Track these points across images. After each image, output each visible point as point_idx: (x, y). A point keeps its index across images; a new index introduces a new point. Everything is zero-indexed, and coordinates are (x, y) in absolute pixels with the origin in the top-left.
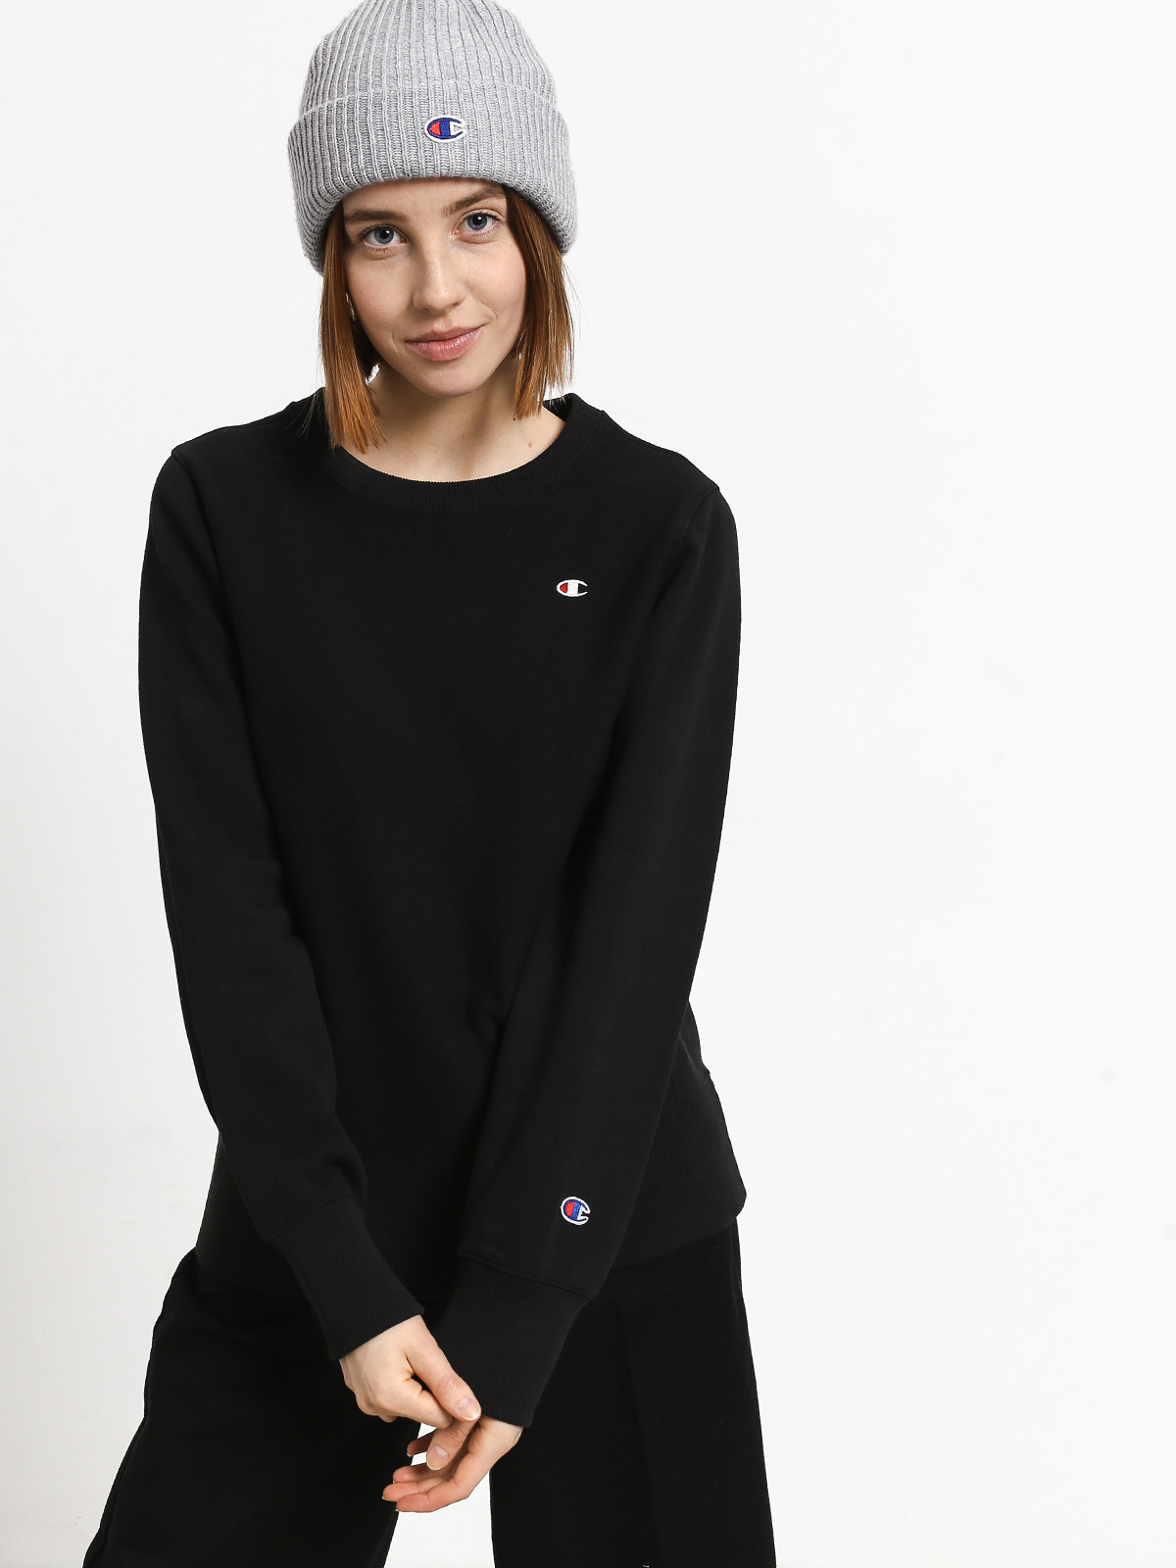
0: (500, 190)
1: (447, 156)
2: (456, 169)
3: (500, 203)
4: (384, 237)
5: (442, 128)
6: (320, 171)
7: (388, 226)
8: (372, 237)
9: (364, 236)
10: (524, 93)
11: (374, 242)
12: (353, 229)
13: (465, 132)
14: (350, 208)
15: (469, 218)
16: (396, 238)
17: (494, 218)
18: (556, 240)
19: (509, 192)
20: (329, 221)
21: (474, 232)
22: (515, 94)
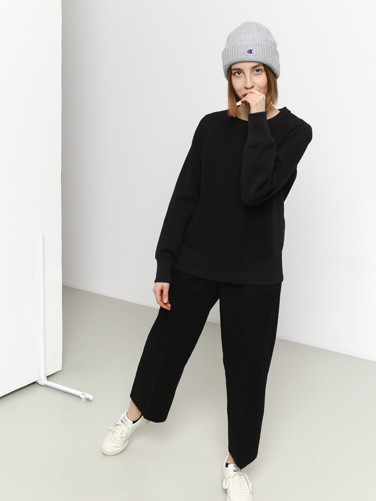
0: (262, 64)
1: (251, 57)
2: (253, 60)
3: (262, 67)
4: (239, 74)
5: (250, 52)
6: (227, 60)
7: (240, 71)
8: (237, 73)
9: (235, 73)
10: (268, 45)
11: (237, 74)
12: (233, 72)
13: (255, 52)
14: (233, 67)
15: (256, 70)
16: (241, 73)
17: (261, 70)
18: (275, 76)
19: (264, 65)
20: (229, 70)
21: (257, 73)
22: (266, 45)
